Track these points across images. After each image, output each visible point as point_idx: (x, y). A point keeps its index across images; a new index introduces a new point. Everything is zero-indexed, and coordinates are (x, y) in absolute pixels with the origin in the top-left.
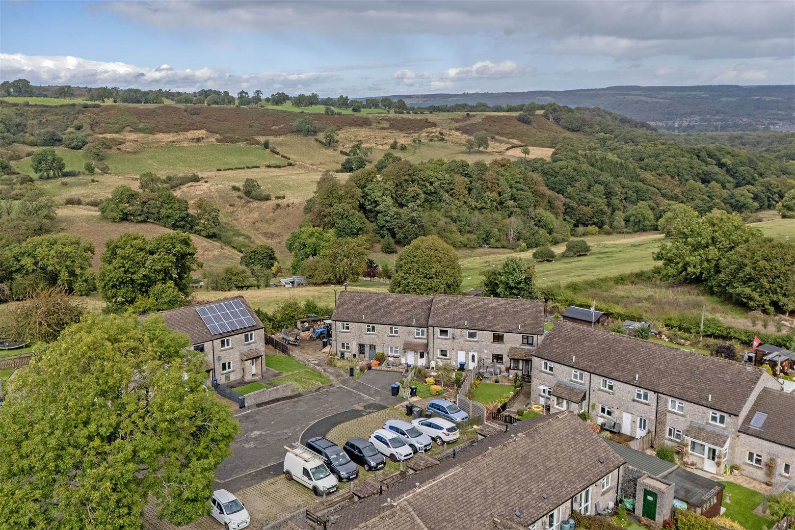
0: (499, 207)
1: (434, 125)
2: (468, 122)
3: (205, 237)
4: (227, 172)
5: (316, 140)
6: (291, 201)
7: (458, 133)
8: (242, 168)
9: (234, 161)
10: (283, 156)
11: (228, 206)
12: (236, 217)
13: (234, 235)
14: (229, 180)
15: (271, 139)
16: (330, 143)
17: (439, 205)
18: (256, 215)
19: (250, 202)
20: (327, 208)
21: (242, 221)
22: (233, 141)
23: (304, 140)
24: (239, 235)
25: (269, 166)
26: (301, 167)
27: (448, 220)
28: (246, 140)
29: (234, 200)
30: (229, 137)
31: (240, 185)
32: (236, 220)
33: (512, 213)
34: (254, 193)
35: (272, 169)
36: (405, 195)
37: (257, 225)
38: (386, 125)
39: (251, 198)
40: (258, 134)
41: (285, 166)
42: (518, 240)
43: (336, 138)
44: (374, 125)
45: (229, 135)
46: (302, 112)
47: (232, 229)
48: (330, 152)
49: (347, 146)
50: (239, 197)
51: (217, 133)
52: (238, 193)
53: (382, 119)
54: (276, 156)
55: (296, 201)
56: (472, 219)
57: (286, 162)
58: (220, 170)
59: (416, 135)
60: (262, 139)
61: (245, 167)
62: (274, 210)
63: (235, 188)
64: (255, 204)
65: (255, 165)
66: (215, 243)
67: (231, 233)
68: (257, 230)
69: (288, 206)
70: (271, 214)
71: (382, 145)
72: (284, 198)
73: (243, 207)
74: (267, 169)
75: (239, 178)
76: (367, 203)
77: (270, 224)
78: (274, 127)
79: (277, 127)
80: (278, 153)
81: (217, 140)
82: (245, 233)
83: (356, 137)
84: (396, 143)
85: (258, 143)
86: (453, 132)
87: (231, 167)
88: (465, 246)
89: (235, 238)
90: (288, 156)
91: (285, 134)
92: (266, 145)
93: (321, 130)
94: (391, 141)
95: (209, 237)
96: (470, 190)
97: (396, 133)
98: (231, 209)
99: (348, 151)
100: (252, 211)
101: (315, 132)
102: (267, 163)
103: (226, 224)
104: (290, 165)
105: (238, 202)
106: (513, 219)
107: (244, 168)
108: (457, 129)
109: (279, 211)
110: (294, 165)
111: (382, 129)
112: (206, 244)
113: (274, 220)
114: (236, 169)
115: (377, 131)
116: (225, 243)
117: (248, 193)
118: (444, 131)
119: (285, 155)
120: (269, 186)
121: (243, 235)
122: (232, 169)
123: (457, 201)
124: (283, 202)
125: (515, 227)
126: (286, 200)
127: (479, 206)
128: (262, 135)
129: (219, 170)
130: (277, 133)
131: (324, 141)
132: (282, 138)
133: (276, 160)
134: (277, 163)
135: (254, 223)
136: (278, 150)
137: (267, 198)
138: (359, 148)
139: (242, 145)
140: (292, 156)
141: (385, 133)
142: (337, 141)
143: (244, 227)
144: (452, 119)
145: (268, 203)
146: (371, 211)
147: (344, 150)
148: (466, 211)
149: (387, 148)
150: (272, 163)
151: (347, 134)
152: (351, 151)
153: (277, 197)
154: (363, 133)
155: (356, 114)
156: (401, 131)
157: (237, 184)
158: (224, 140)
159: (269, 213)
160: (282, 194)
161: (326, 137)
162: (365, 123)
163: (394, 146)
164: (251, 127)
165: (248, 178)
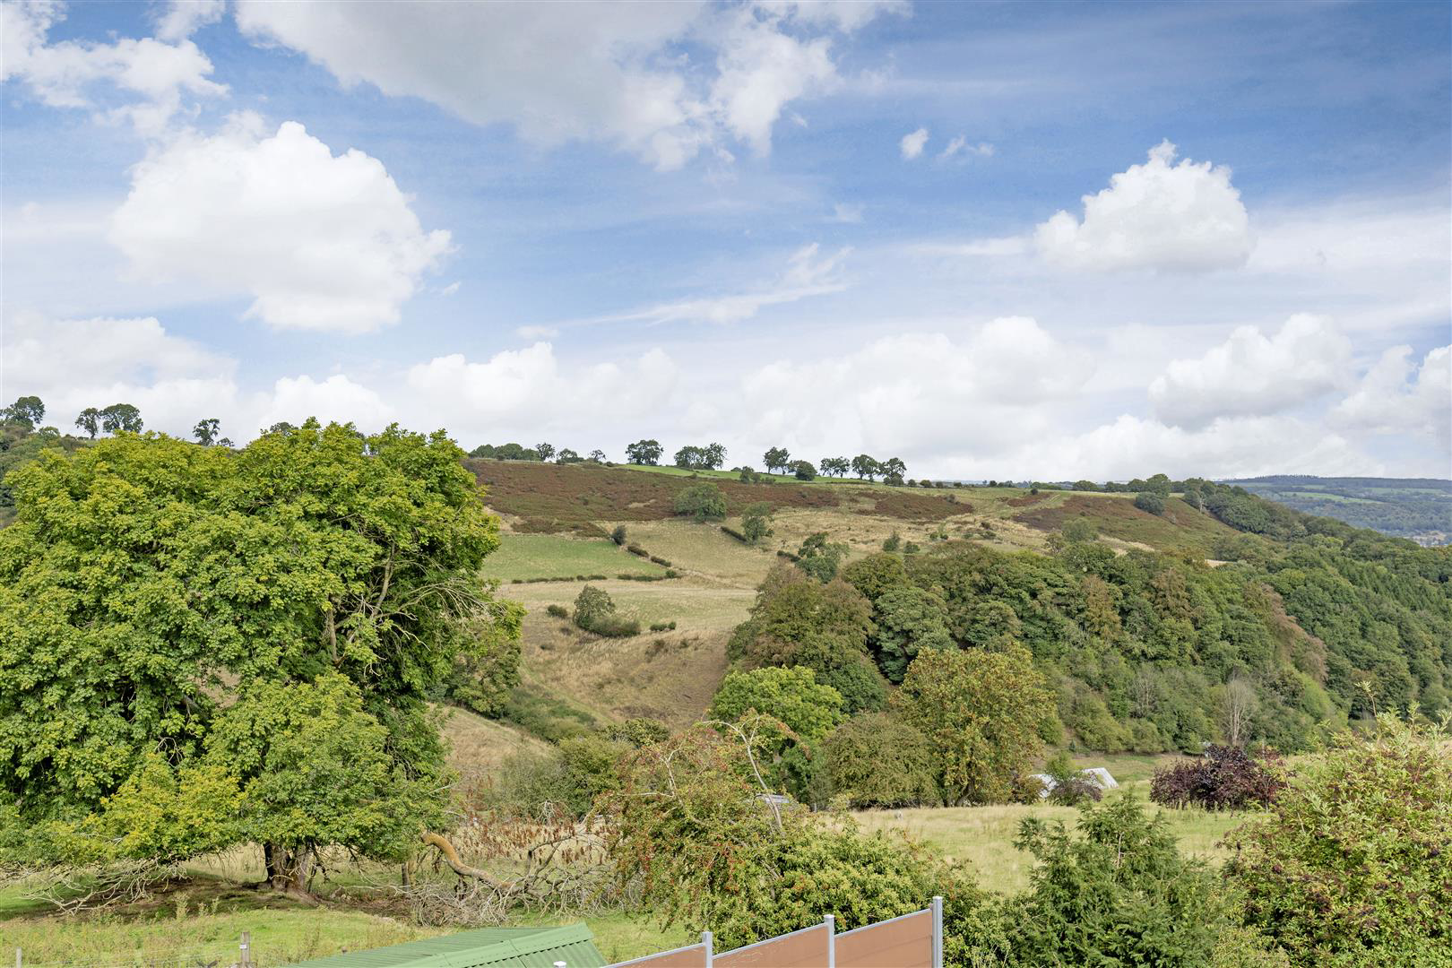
0: (1197, 657)
1: (968, 509)
2: (1036, 507)
3: (485, 714)
4: (535, 585)
5: (725, 530)
6: (691, 635)
7: (1020, 526)
8: (567, 580)
9: (550, 565)
10: (654, 560)
11: (538, 650)
12: (558, 673)
13: (553, 713)
14: (541, 597)
15: (630, 526)
16: (752, 536)
17: (1053, 649)
18: (605, 667)
19: (588, 641)
20: (786, 643)
21: (572, 682)
22: (549, 529)
23: (700, 530)
24: (568, 713)
25: (627, 578)
26: (696, 580)
27: (1081, 683)
28: (575, 528)
29: (553, 637)
30: (539, 522)
31: (571, 608)
32: (558, 679)
33: (1230, 671)
34: (598, 621)
35: (633, 582)
36: (974, 621)
37: (608, 689)
38: (869, 505)
39: (593, 631)
40: (601, 517)
41: (661, 579)
42: (1253, 738)
43: (769, 525)
44: (844, 506)
45: (539, 517)
46: (693, 477)
47: (547, 699)
48: (755, 554)
49: (791, 543)
50: (565, 630)
51: (515, 514)
52: (561, 623)
53: (861, 494)
54: (641, 559)
55: (705, 635)
56: (1141, 681)
57: (663, 571)
58: (519, 582)
59: (934, 528)
60: (610, 527)
61: (574, 576)
62: (650, 655)
63: (555, 612)
64: (603, 644)
65: (595, 573)
66: (505, 729)
67: (545, 709)
68: (609, 701)
69: (684, 644)
70: (644, 665)
71: (866, 543)
72: (672, 627)
73: (573, 651)
74: (621, 582)
75: (567, 596)
76: (883, 636)
77: (641, 688)
78: (635, 505)
79: (641, 505)
80: (640, 553)
81: (516, 527)
82: (582, 709)
83: (808, 526)
84: (895, 539)
85: (600, 533)
86: (1010, 523)
87: (545, 577)
88: (1131, 751)
89: (553, 720)
90: (667, 560)
91: (659, 518)
92: (618, 539)
93: (733, 512)
94: (887, 536)
95: (491, 715)
96: (1124, 612)
97: (893, 522)
98: (546, 655)
99: (795, 552)
100: (595, 659)
101: (719, 515)
102: (622, 572)
103: (534, 687)
104: (671, 575)
105: (562, 641)
106: (1235, 685)
107: (572, 579)
108: (1017, 519)
109: (661, 658)
110: (679, 577)
111: (862, 512)
112: (485, 728)
113: (650, 679)
114: (555, 580)
115: (852, 517)
116: (531, 730)
117: (583, 622)
118: (990, 521)
119: (661, 557)
120: (634, 608)
121: (575, 713)
122: (546, 580)
123: (1096, 640)
124: (674, 637)
125: (1244, 703)
126: (677, 632)
127: (1151, 651)
128: (610, 520)
129: (516, 582)
130: (640, 516)
131: (742, 531)
132: (651, 526)
133: (641, 567)
134: (644, 571)
135: (601, 686)
136: (643, 547)
137: (631, 631)
138: (819, 545)
139: (567, 536)
140: (674, 560)
141: (869, 521)
142: (770, 533)
143: (578, 695)
144: (1004, 500)
145: (634, 640)
146: (892, 655)
147: (785, 551)
148: (1119, 662)
149: (876, 548)
150: (632, 571)
151: (789, 521)
152: (802, 552)
153: (654, 628)
154: (822, 520)
155: (806, 484)
156: (901, 517)
157: (559, 604)
158: (528, 528)
159: (637, 663)
160: (667, 621)
161: (747, 525)
162: (824, 500)
163: (890, 545)
164: (586, 503)
165: (586, 588)
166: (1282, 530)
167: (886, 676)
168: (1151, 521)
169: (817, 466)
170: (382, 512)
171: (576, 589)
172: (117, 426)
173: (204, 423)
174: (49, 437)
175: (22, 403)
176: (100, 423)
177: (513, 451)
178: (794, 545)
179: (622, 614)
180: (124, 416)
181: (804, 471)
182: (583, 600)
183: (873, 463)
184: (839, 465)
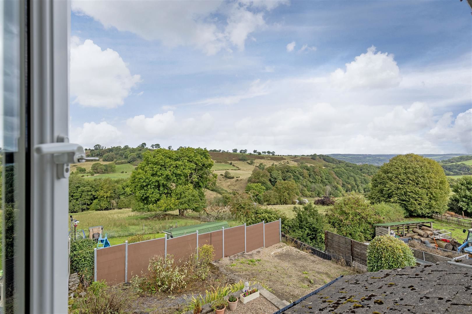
0: (321, 182)
1: (285, 159)
2: (296, 159)
3: (211, 190)
4: (219, 171)
5: (247, 162)
6: (242, 178)
7: (293, 162)
9: (221, 168)
10: (237, 167)
13: (221, 190)
14: (219, 173)
15: (233, 162)
16: (251, 163)
17: (298, 181)
18: (229, 183)
19: (227, 179)
21: (224, 186)
22: (221, 162)
23: (243, 162)
24: (223, 190)
25: (232, 170)
26: (243, 170)
27: (303, 186)
28: (225, 162)
29: (221, 179)
31: (224, 174)
32: (222, 185)
33: (326, 184)
34: (228, 176)
36: (286, 176)
37: (229, 186)
38: (269, 159)
40: (228, 160)
42: (330, 195)
43: (254, 162)
44: (266, 159)
45: (219, 161)
46: (242, 154)
47: (220, 188)
48: (252, 166)
49: (257, 164)
50: (223, 178)
51: (215, 160)
52: (222, 176)
53: (268, 157)
54: (234, 167)
55: (244, 178)
56: (312, 186)
57: (238, 169)
59: (280, 162)
60: (230, 162)
62: (236, 181)
63: (221, 175)
64: (229, 180)
65: (228, 169)
66: (214, 192)
67: (220, 190)
68: (230, 188)
69: (241, 180)
70: (235, 183)
71: (269, 164)
72: (239, 177)
73: (224, 181)
75: (223, 172)
76: (272, 179)
77: (235, 186)
78: (233, 159)
80: (234, 166)
81: (215, 162)
82: (226, 189)
83: (260, 162)
84: (274, 164)
85: (228, 163)
86: (291, 161)
88: (311, 197)
89: (221, 191)
90: (238, 167)
92: (231, 164)
93: (248, 160)
94: (272, 163)
95: (212, 190)
96: (310, 175)
97: (273, 161)
98: (220, 181)
99: (258, 166)
100: (227, 182)
101: (246, 160)
102: (232, 169)
103: (218, 186)
104: (239, 169)
105: (223, 179)
106: (327, 186)
108: (293, 161)
109: (238, 182)
111: (268, 160)
112: (211, 192)
114: (221, 170)
116: (218, 193)
117: (226, 176)
118: (288, 161)
119: (237, 166)
120: (233, 174)
121: (225, 190)
123: (305, 179)
124: (240, 178)
125: (329, 189)
127: (314, 181)
128: (230, 161)
129: (216, 170)
130: (234, 160)
131: (250, 163)
132: (236, 162)
133: (235, 168)
134: (235, 169)
135: (228, 186)
136: (235, 165)
137: (233, 178)
138: (262, 165)
139: (223, 163)
140: (240, 167)
141: (270, 161)
142: (254, 163)
144: (290, 158)
145: (233, 179)
146: (273, 182)
147: (256, 166)
148: (309, 183)
149: (271, 165)
150: (233, 169)
151: (257, 161)
152: (259, 166)
153: (236, 177)
154: (262, 161)
155: (260, 155)
156: (274, 160)
157: (222, 174)
158: (217, 162)
159: (234, 182)
160: (238, 176)
161: (251, 162)
162: (262, 158)
163: (273, 165)
164: (226, 158)
165: (226, 171)
166: (335, 162)
167: (272, 185)
168: (314, 161)
169: (261, 153)
170: (197, 160)
171: (224, 171)
172: (157, 147)
173: (169, 147)
174: (147, 149)
175: (143, 144)
176: (154, 147)
177: (215, 151)
178: (258, 165)
179: (232, 175)
180: (158, 145)
181: (259, 153)
182: (226, 173)
183: (270, 152)
184: (265, 152)
